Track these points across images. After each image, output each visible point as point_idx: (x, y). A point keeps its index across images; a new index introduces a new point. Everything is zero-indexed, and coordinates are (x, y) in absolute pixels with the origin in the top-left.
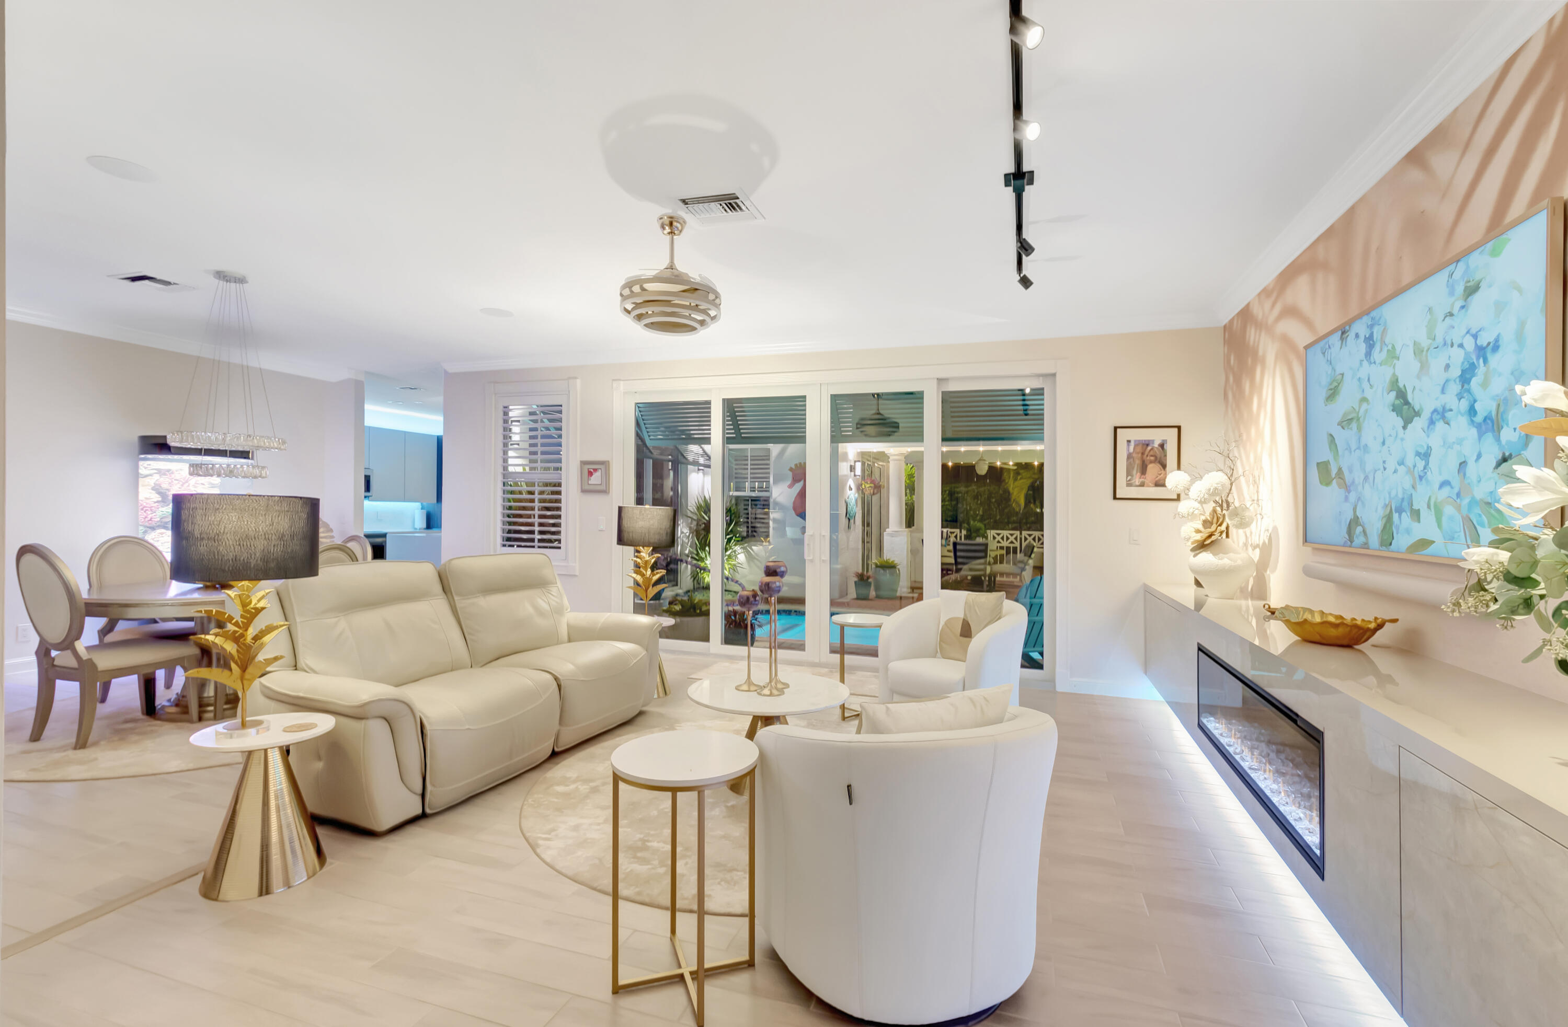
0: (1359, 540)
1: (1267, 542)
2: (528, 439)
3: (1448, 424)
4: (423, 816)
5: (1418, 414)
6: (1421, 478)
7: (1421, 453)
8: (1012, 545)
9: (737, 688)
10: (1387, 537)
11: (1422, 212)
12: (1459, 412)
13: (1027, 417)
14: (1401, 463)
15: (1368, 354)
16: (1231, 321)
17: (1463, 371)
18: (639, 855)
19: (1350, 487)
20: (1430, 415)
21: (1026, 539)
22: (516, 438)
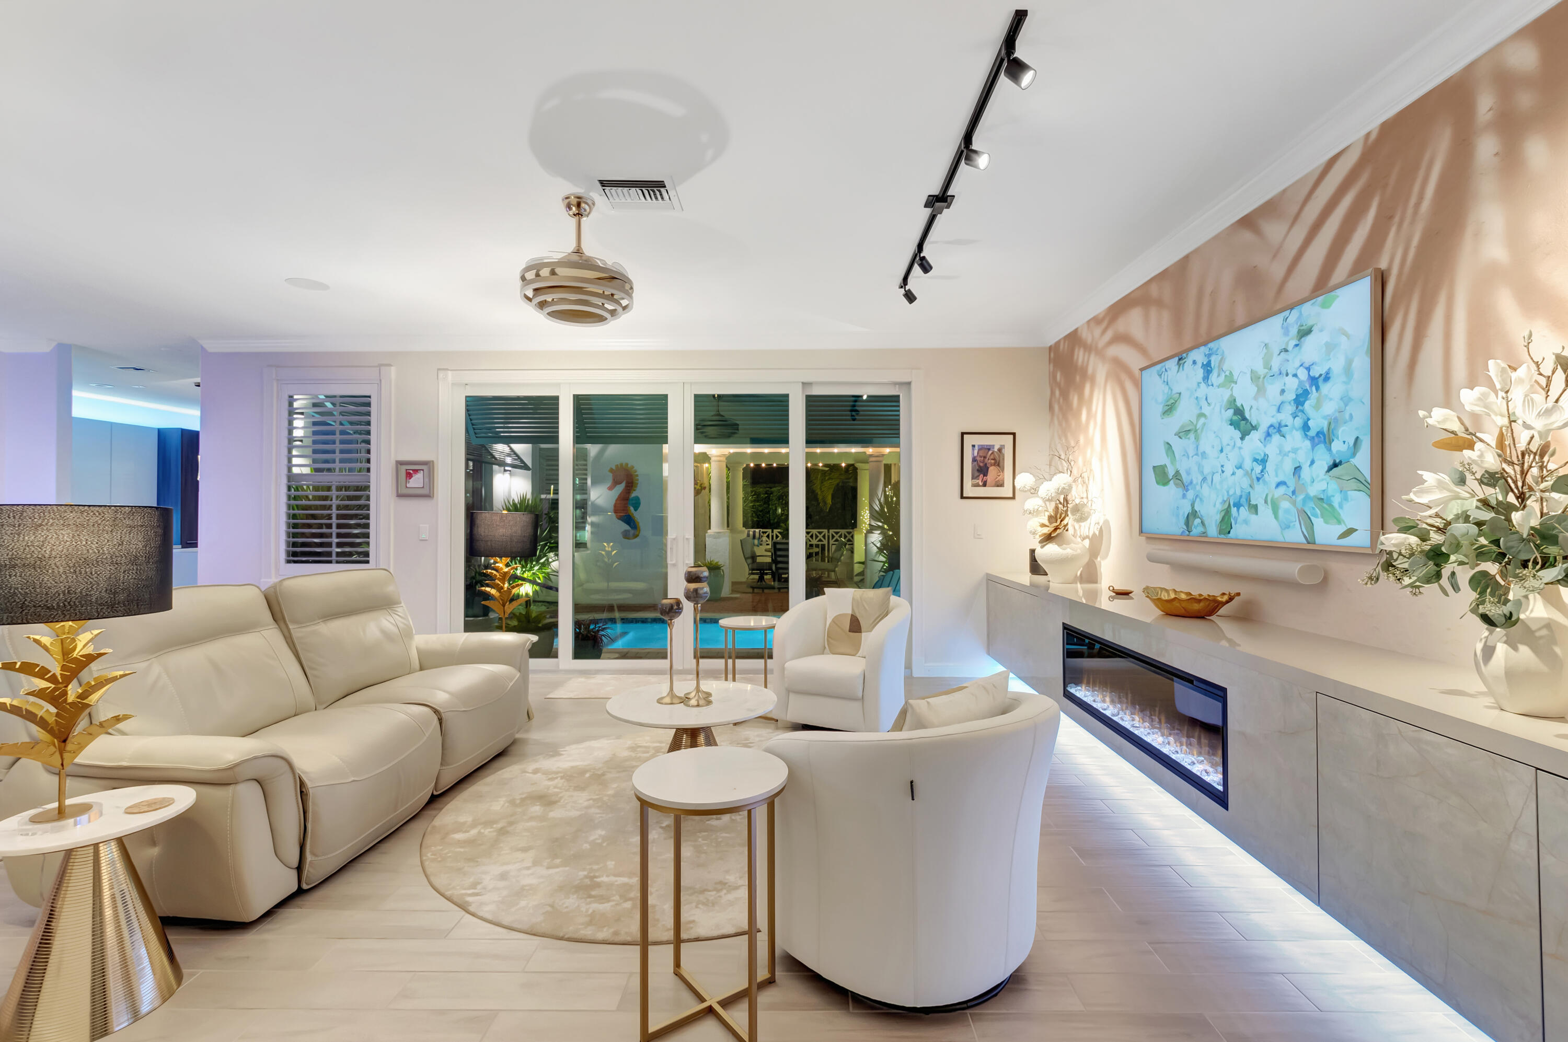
0: (1197, 530)
1: (1097, 533)
2: (311, 435)
3: (1284, 437)
4: (300, 892)
5: (1255, 428)
6: (1258, 479)
7: (1258, 460)
8: (820, 543)
9: (660, 701)
10: (1226, 524)
11: (1255, 267)
12: (1294, 427)
13: (855, 422)
14: (1239, 467)
15: (1206, 378)
16: (1058, 343)
17: (1297, 395)
18: (593, 893)
19: (1187, 486)
20: (1266, 429)
21: (833, 537)
22: (298, 433)
